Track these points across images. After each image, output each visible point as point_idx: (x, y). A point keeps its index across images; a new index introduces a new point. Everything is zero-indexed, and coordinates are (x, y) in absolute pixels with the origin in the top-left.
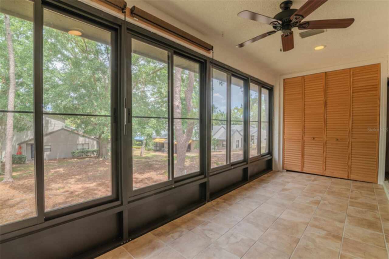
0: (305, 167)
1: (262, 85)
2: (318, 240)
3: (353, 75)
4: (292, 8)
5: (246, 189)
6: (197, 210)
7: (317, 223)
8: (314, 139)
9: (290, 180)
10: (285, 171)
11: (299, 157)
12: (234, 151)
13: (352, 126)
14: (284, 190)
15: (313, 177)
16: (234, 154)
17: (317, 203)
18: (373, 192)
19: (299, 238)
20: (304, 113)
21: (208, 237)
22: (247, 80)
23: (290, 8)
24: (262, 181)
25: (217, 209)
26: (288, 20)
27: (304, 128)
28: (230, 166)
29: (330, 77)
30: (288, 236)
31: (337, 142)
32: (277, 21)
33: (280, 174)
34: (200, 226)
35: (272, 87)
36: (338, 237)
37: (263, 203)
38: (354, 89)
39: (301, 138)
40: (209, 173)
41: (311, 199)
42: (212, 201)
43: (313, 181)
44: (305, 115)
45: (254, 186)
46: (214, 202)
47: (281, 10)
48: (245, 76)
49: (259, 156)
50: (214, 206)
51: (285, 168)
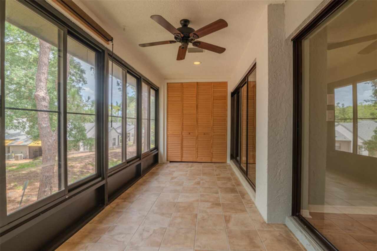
0: (184, 157)
1: (151, 86)
2: (208, 211)
3: (213, 87)
4: (189, 26)
5: (141, 184)
6: (96, 218)
7: (203, 199)
8: (189, 133)
9: (174, 169)
10: (169, 162)
11: (179, 149)
12: (111, 150)
13: (213, 124)
14: (172, 178)
15: (190, 164)
16: (111, 153)
17: (198, 183)
18: (226, 168)
19: (196, 213)
20: (183, 113)
21: (120, 241)
22: (140, 79)
23: (187, 26)
24: (153, 174)
25: (119, 210)
26: (187, 36)
27: (183, 125)
28: (126, 163)
29: (201, 86)
30: (189, 214)
31: (205, 136)
32: (180, 34)
33: (166, 166)
34: (106, 233)
35: (158, 88)
36: (218, 205)
37: (160, 193)
38: (214, 97)
39: (180, 134)
40: (107, 174)
41: (194, 181)
42: (111, 204)
43: (191, 167)
44: (183, 115)
45: (148, 180)
46: (113, 204)
47: (181, 26)
48: (138, 74)
49: (149, 151)
50: (114, 208)
51: (169, 160)
